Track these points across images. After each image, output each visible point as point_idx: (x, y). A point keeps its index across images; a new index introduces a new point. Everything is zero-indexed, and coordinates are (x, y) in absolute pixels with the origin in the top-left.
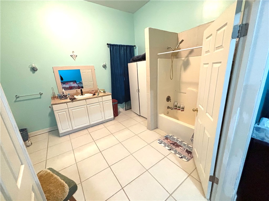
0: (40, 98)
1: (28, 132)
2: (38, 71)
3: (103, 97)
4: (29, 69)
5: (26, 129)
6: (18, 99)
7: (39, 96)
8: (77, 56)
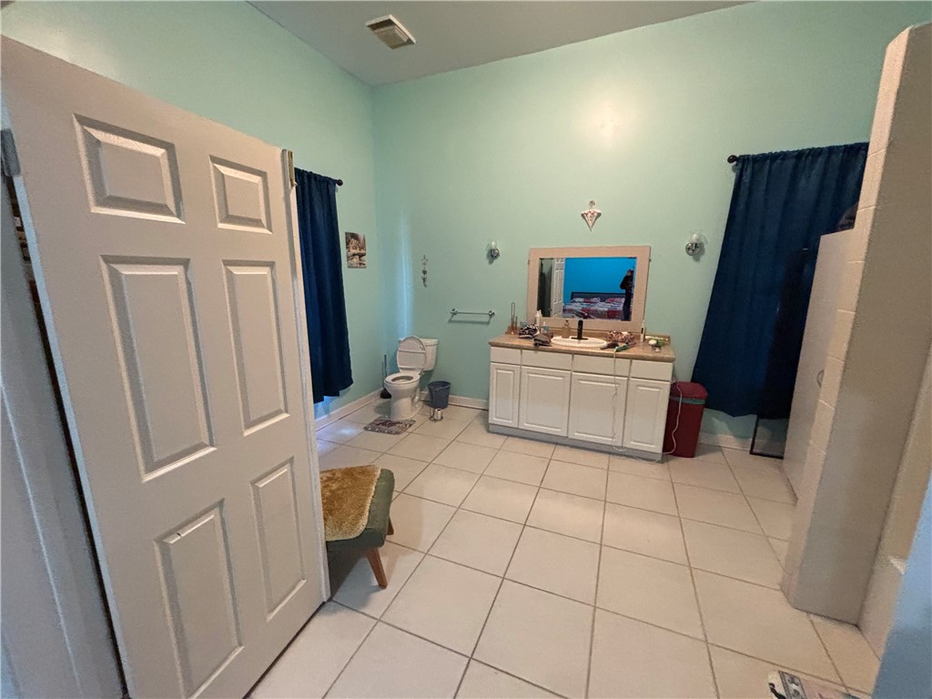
0: (488, 323)
1: (451, 391)
2: (499, 258)
3: (634, 361)
4: (486, 253)
5: (448, 383)
6: (455, 318)
7: (486, 318)
8: (599, 215)
